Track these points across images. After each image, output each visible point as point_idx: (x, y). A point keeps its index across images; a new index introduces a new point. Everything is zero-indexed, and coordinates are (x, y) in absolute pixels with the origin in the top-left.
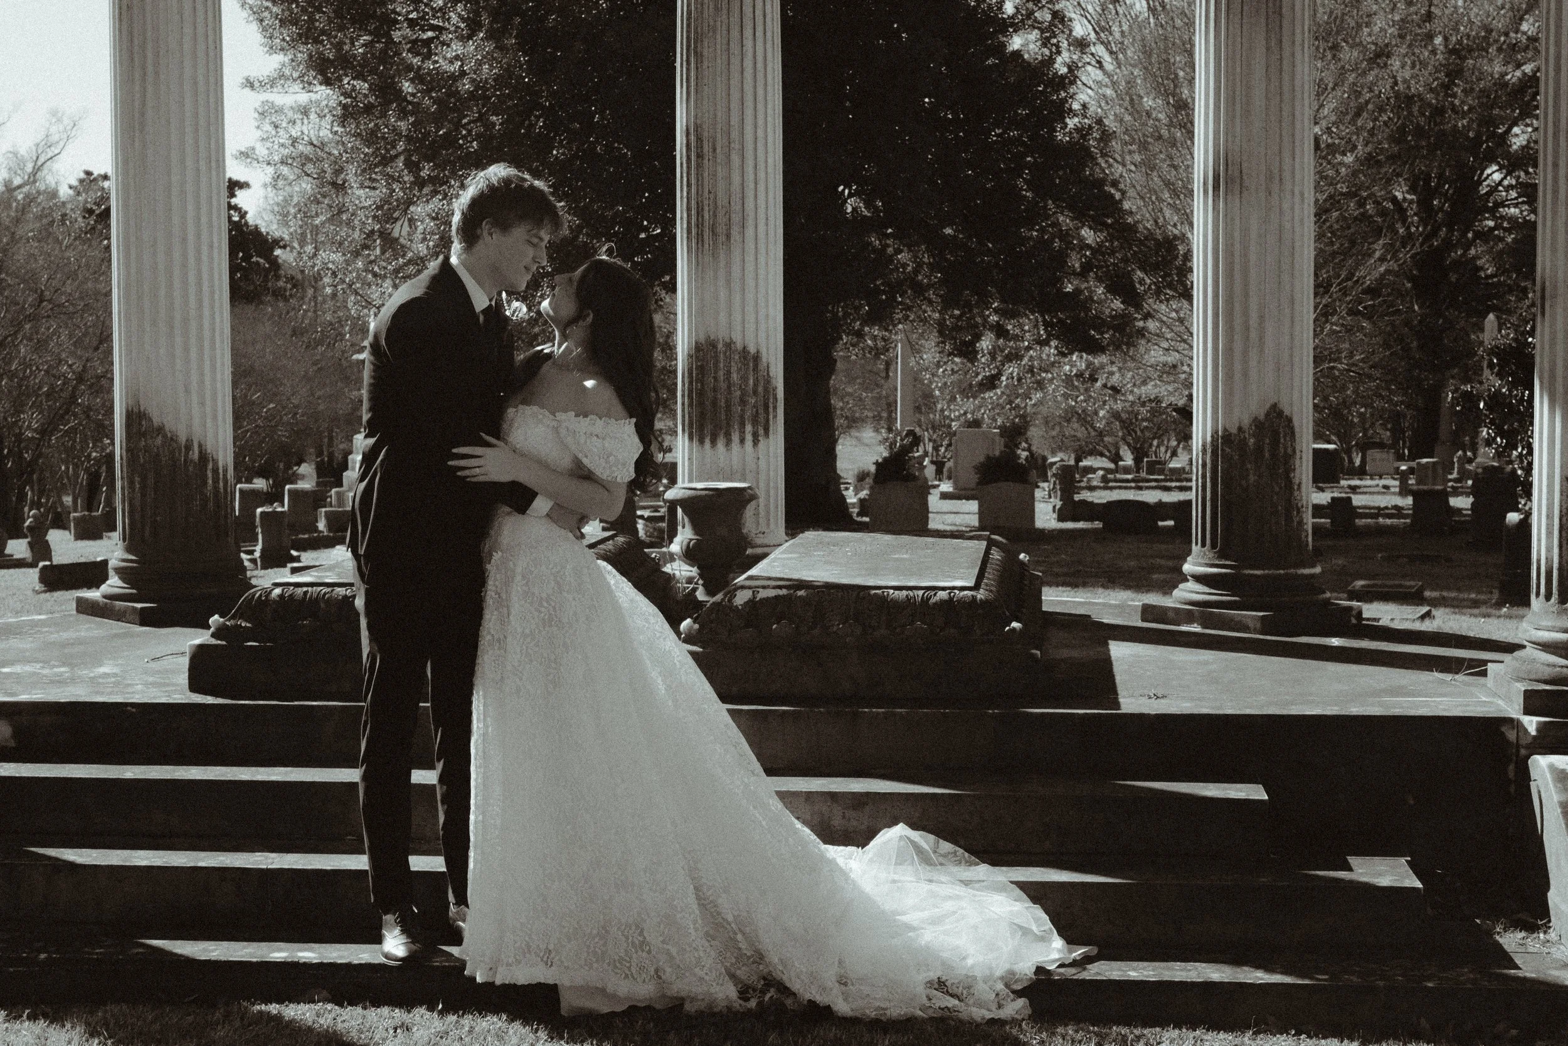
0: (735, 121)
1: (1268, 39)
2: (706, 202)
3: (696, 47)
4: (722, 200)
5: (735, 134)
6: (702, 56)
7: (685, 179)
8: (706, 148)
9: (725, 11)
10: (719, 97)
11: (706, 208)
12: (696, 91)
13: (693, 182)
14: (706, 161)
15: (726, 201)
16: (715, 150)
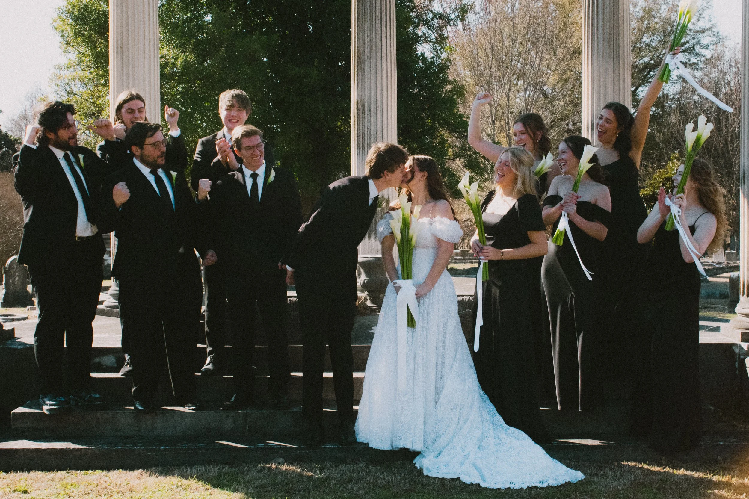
0: (379, 98)
1: (614, 67)
2: (366, 133)
3: (361, 66)
4: (373, 132)
5: (379, 104)
6: (364, 70)
7: (356, 123)
8: (366, 110)
9: (374, 51)
10: (372, 87)
11: (366, 136)
12: (361, 84)
13: (360, 124)
14: (366, 115)
15: (375, 133)
16: (370, 111)
